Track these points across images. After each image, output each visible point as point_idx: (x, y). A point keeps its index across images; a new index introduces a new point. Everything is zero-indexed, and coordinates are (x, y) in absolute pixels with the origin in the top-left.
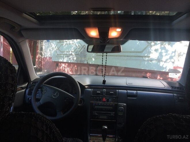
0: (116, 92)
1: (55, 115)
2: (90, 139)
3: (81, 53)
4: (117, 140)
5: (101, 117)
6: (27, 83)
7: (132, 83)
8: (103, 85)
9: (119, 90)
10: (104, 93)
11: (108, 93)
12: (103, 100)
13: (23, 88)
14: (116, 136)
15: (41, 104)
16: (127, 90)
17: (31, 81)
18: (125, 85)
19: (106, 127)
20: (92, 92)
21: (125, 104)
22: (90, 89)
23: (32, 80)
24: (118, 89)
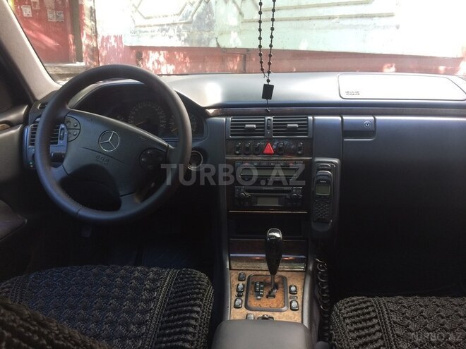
0: (307, 124)
1: (116, 206)
2: (230, 269)
3: (199, 17)
4: (311, 268)
5: (261, 202)
6: (23, 107)
7: (358, 93)
8: (264, 101)
9: (316, 118)
10: (269, 128)
11: (280, 129)
12: (265, 152)
13: (11, 125)
14: (307, 256)
15: (69, 173)
16: (340, 114)
17: (35, 100)
18: (336, 98)
19: (278, 235)
20: (229, 126)
21: (336, 161)
22: (224, 119)
23: (39, 97)
24: (314, 114)
